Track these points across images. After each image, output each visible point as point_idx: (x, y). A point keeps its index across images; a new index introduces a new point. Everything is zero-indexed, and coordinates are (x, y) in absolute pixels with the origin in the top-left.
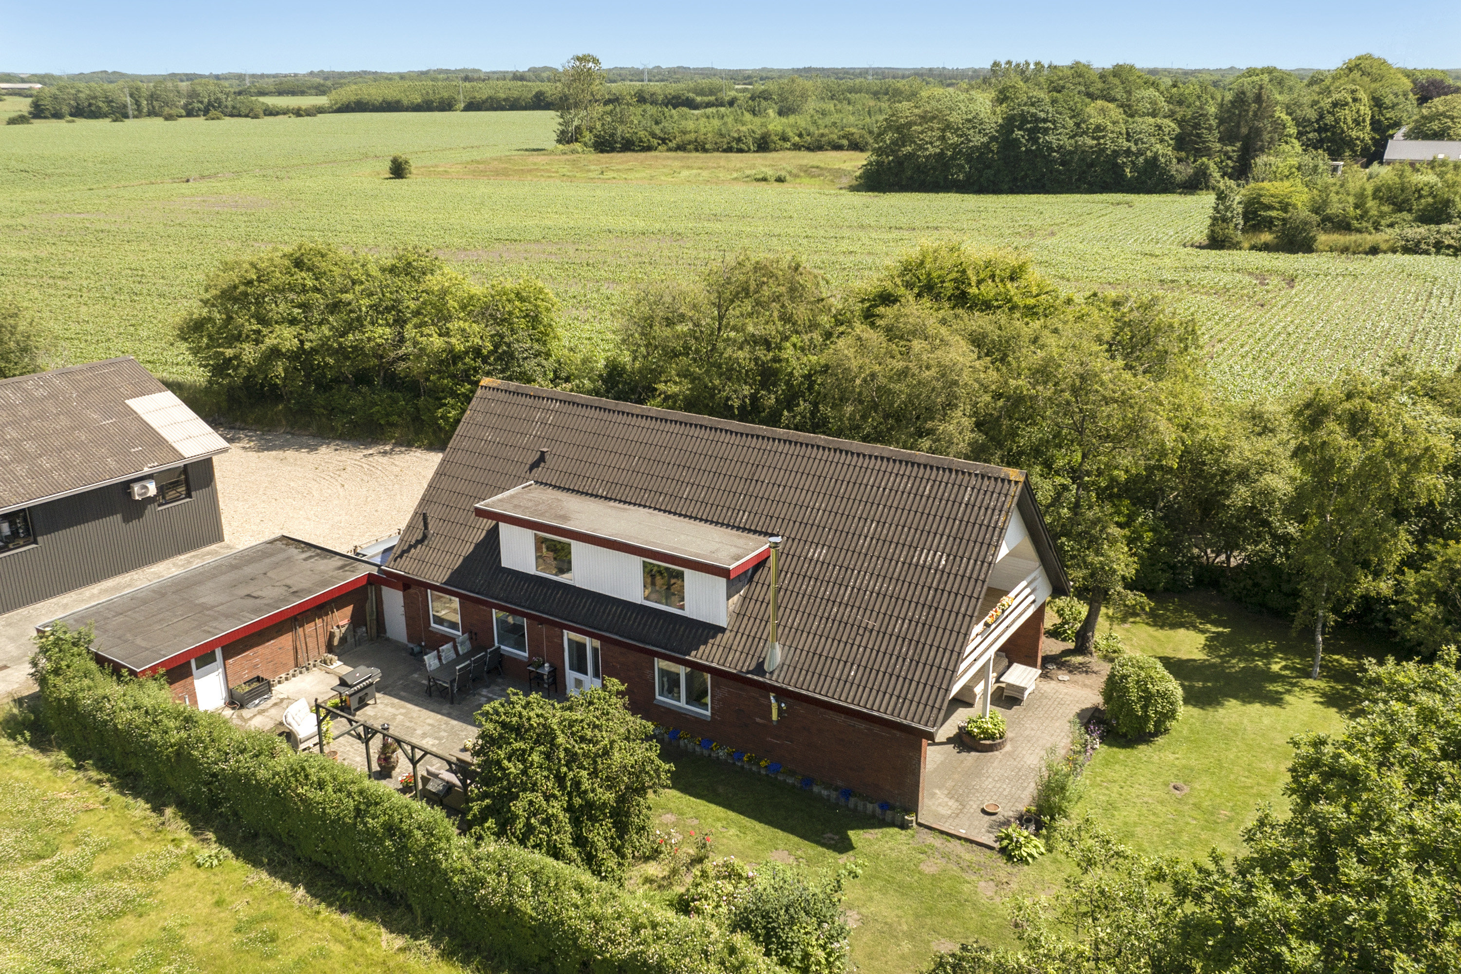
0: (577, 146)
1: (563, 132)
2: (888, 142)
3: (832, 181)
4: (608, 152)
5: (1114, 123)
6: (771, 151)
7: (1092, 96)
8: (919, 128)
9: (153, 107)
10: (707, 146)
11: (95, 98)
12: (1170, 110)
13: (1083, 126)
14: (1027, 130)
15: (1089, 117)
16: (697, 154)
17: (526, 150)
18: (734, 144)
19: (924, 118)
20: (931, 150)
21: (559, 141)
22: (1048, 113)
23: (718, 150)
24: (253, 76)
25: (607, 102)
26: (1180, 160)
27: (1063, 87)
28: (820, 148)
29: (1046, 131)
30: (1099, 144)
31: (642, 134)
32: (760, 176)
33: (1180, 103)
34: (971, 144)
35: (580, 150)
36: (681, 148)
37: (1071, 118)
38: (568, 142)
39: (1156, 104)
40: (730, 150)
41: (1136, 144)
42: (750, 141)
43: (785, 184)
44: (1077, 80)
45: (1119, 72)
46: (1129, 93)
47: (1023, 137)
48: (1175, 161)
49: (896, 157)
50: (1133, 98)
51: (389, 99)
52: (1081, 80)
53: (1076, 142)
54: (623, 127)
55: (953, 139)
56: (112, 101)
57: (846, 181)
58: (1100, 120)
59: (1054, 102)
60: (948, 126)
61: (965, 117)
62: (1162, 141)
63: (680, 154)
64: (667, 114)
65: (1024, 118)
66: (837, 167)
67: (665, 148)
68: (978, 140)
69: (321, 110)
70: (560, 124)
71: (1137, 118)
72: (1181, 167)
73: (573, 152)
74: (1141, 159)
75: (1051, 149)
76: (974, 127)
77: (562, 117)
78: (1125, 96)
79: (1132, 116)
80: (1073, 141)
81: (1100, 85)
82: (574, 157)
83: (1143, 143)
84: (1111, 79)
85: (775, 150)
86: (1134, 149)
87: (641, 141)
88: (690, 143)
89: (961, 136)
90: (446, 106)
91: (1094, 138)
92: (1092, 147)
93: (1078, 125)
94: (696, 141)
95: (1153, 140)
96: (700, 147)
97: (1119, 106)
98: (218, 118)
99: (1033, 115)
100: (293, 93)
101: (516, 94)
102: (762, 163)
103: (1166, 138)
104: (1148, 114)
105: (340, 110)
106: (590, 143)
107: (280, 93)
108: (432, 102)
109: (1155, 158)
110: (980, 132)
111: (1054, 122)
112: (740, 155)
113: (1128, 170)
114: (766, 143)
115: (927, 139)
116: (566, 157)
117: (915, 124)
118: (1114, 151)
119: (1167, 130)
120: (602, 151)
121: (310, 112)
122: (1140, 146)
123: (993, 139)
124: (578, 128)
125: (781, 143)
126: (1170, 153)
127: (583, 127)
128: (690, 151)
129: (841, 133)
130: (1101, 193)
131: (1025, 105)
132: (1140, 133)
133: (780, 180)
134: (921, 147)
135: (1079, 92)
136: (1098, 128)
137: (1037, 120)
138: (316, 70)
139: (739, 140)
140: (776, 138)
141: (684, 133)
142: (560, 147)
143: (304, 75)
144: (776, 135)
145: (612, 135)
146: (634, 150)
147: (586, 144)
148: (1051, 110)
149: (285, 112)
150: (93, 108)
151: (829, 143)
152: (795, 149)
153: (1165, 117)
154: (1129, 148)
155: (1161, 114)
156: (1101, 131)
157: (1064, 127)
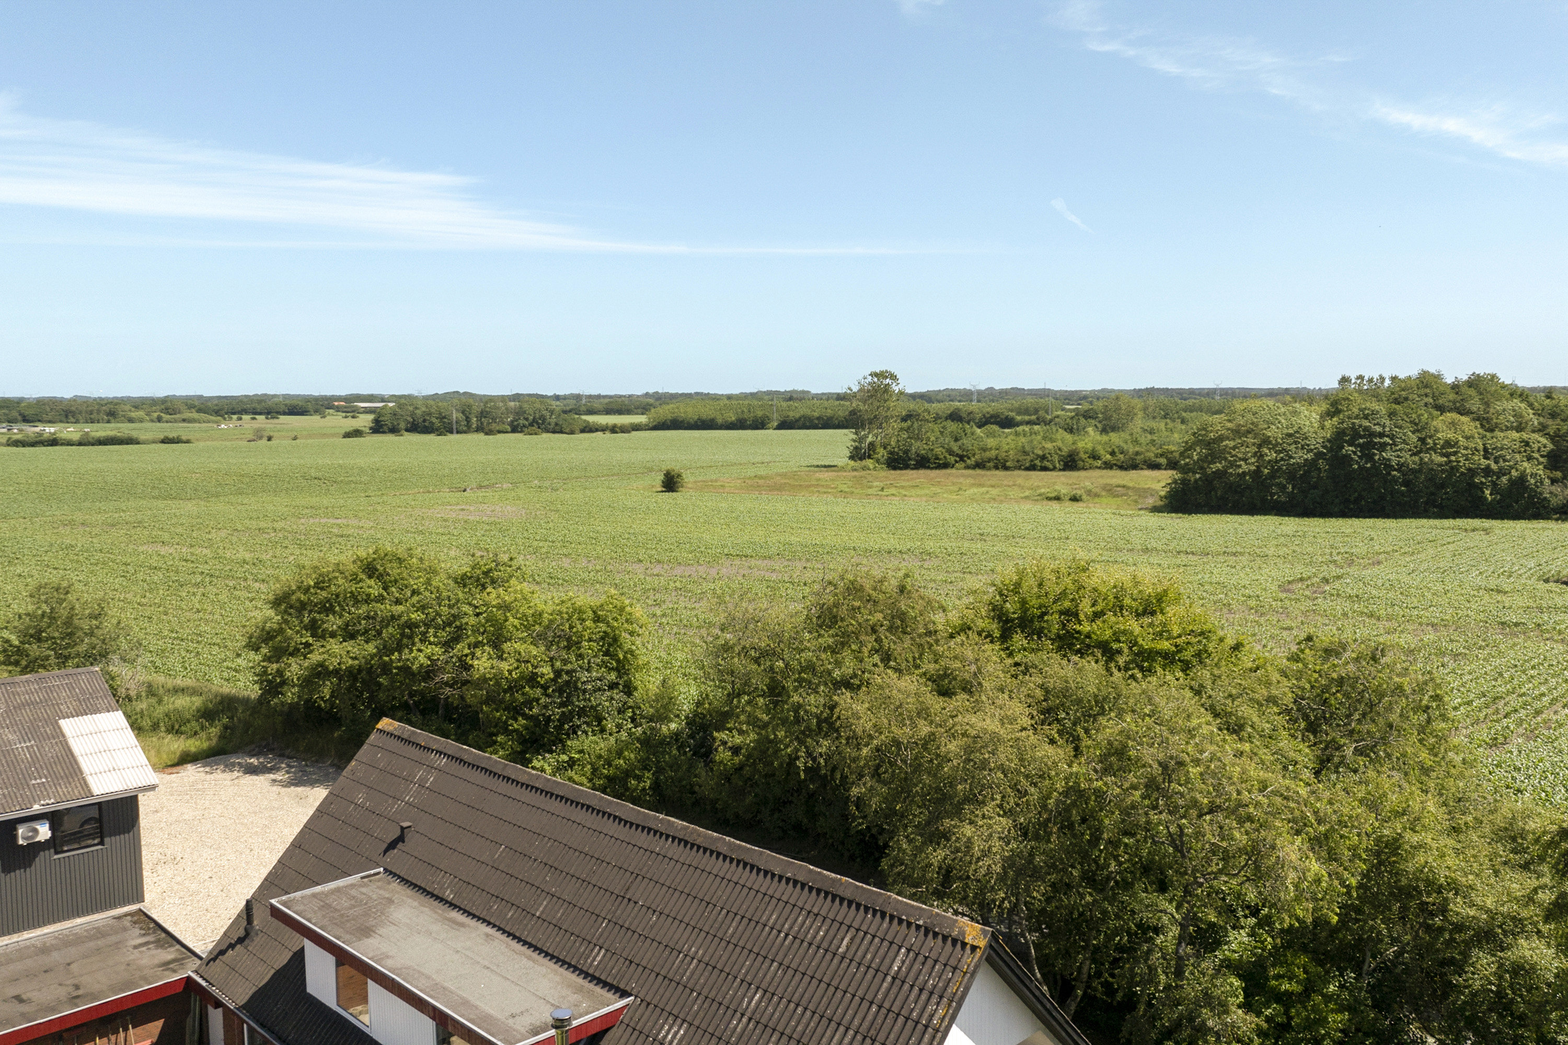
0: (869, 463)
1: (856, 448)
2: (1196, 458)
3: (1136, 501)
4: (901, 469)
5: (1467, 438)
6: (1079, 469)
7: (1441, 409)
8: (1231, 444)
9: (482, 423)
10: (1008, 464)
11: (430, 414)
12: (1540, 423)
13: (1429, 441)
14: (1359, 445)
15: (1436, 431)
16: (997, 472)
17: (818, 466)
18: (1038, 462)
19: (1237, 432)
20: (1245, 467)
21: (852, 458)
22: (1384, 426)
23: (1019, 468)
24: (590, 396)
25: (904, 419)
26: (1554, 481)
27: (1406, 399)
28: (1135, 467)
29: (1383, 447)
30: (1450, 461)
31: (938, 451)
32: (1053, 495)
33: (1553, 416)
34: (1292, 461)
35: (871, 467)
36: (979, 465)
37: (1413, 433)
38: (861, 459)
39: (1521, 416)
40: (1032, 468)
41: (1496, 462)
42: (1056, 458)
43: (1080, 504)
44: (1422, 391)
45: (1475, 382)
46: (1487, 404)
47: (1355, 453)
48: (1547, 482)
49: (1204, 474)
50: (1492, 410)
51: (704, 417)
52: (1428, 391)
53: (1421, 459)
54: (919, 444)
55: (1271, 455)
56: (444, 417)
57: (1151, 501)
58: (1450, 435)
59: (1392, 414)
60: (1266, 441)
61: (1285, 431)
62: (1529, 458)
63: (979, 471)
64: (968, 431)
65: (1355, 434)
66: (1147, 486)
67: (963, 465)
68: (1300, 457)
69: (636, 428)
70: (854, 441)
71: (1497, 433)
72: (1556, 489)
73: (864, 468)
74: (1504, 479)
75: (1389, 467)
76: (1296, 443)
77: (856, 433)
78: (1482, 407)
79: (1492, 431)
80: (1416, 459)
81: (1452, 396)
82: (863, 473)
83: (1505, 461)
84: (1465, 389)
85: (1084, 469)
86: (1494, 467)
87: (937, 458)
88: (990, 460)
89: (1281, 452)
90: (759, 424)
91: (1443, 455)
92: (1440, 465)
93: (1422, 440)
94: (996, 458)
95: (1518, 456)
96: (1001, 465)
97: (1474, 420)
98: (536, 434)
99: (1366, 429)
100: (620, 412)
101: (829, 413)
102: (1062, 482)
103: (1536, 455)
104: (1512, 428)
105: (656, 428)
106: (882, 460)
107: (608, 412)
108: (746, 420)
109: (1522, 479)
110: (1303, 448)
111: (1392, 437)
112: (1043, 473)
113: (1487, 492)
114: (1074, 461)
115: (1240, 455)
116: (855, 473)
117: (1228, 438)
118: (1470, 470)
119: (1536, 446)
120: (895, 468)
121: (624, 429)
122: (1501, 463)
123: (1319, 455)
124: (872, 444)
125: (1091, 461)
126: (1541, 472)
127: (878, 444)
128: (989, 469)
129: (1159, 451)
130: (1454, 518)
131: (1357, 417)
132: (1502, 449)
133: (1075, 499)
134: (1232, 464)
135: (1426, 405)
136: (1448, 444)
137: (1373, 434)
138: (651, 391)
139: (1043, 458)
140: (1084, 456)
141: (984, 450)
142: (852, 463)
143: (638, 396)
144: (1086, 453)
145: (906, 452)
146: (929, 468)
147: (878, 461)
148: (1388, 423)
149: (603, 429)
150: (426, 424)
151: (1145, 462)
152: (1106, 468)
153: (1533, 432)
154: (1488, 467)
155: (1529, 428)
156: (1452, 447)
157: (1404, 442)
